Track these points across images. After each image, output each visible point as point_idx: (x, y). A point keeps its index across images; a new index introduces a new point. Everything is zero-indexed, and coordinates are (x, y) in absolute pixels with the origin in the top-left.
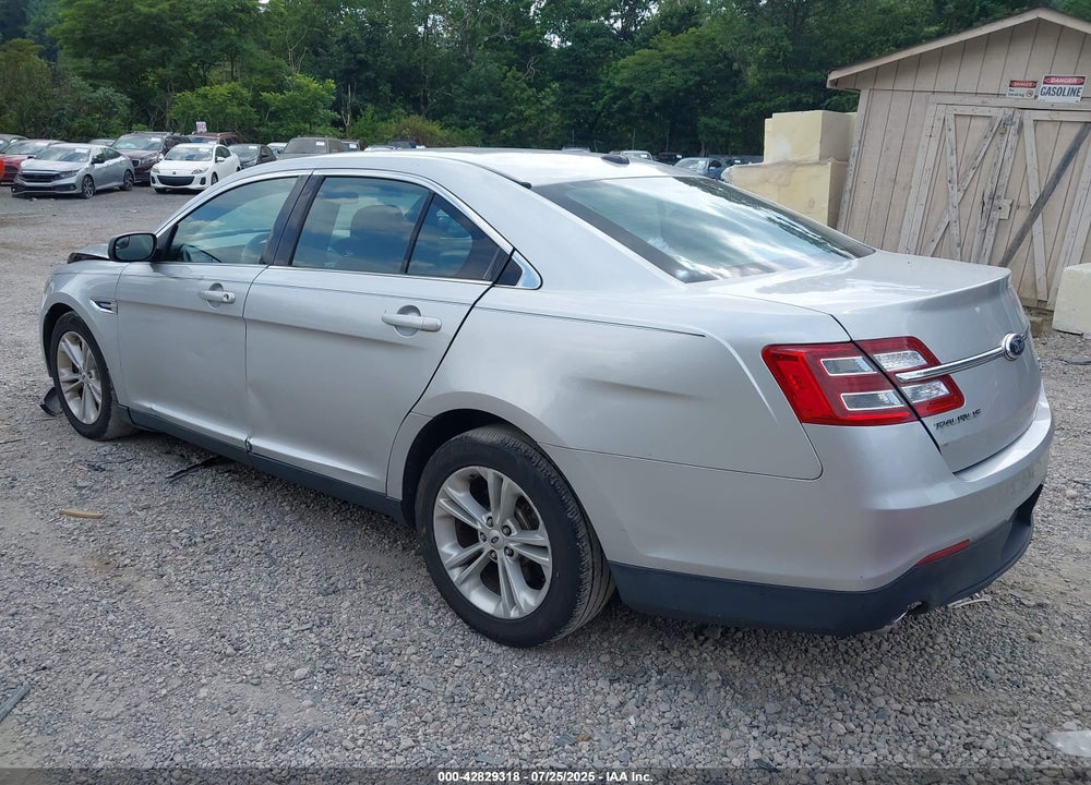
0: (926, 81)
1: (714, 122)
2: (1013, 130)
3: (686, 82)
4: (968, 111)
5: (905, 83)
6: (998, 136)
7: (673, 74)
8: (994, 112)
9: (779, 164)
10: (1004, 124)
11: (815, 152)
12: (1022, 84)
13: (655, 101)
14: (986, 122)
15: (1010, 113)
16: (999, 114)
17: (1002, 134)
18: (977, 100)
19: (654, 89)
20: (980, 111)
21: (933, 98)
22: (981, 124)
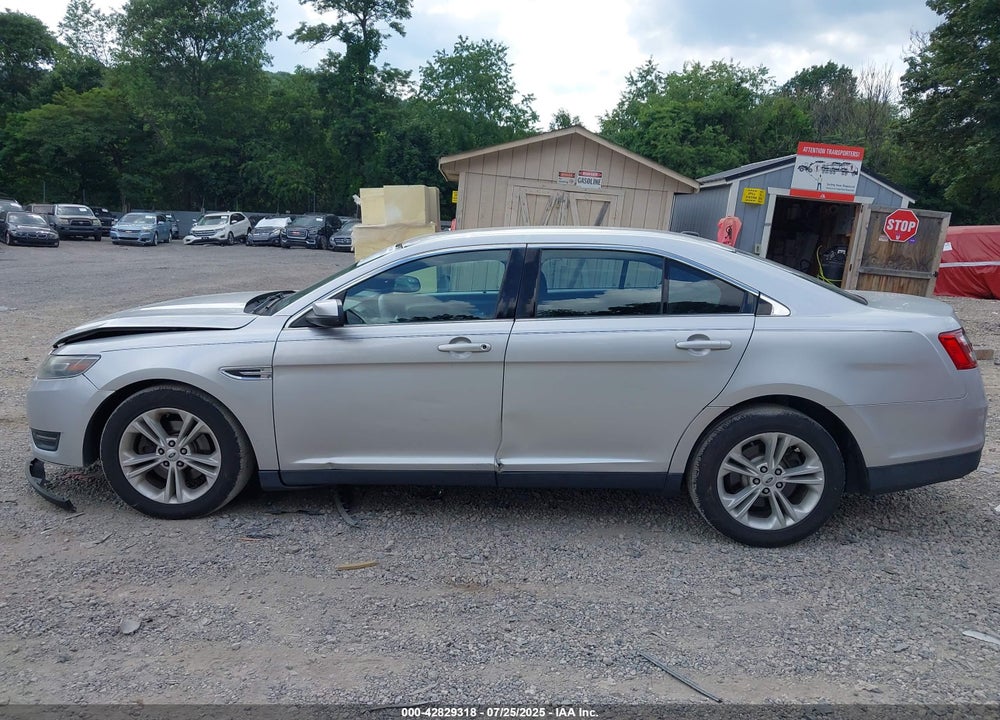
0: (504, 169)
1: (137, 179)
2: (564, 204)
3: (102, 139)
4: (534, 192)
5: (490, 170)
6: (555, 210)
7: (87, 130)
8: (551, 193)
9: (394, 226)
10: (559, 201)
11: (422, 217)
12: (567, 175)
13: (71, 155)
14: (546, 200)
15: (561, 194)
16: (554, 195)
17: (558, 208)
18: (538, 184)
19: (68, 144)
20: (542, 192)
21: (510, 181)
22: (543, 202)
